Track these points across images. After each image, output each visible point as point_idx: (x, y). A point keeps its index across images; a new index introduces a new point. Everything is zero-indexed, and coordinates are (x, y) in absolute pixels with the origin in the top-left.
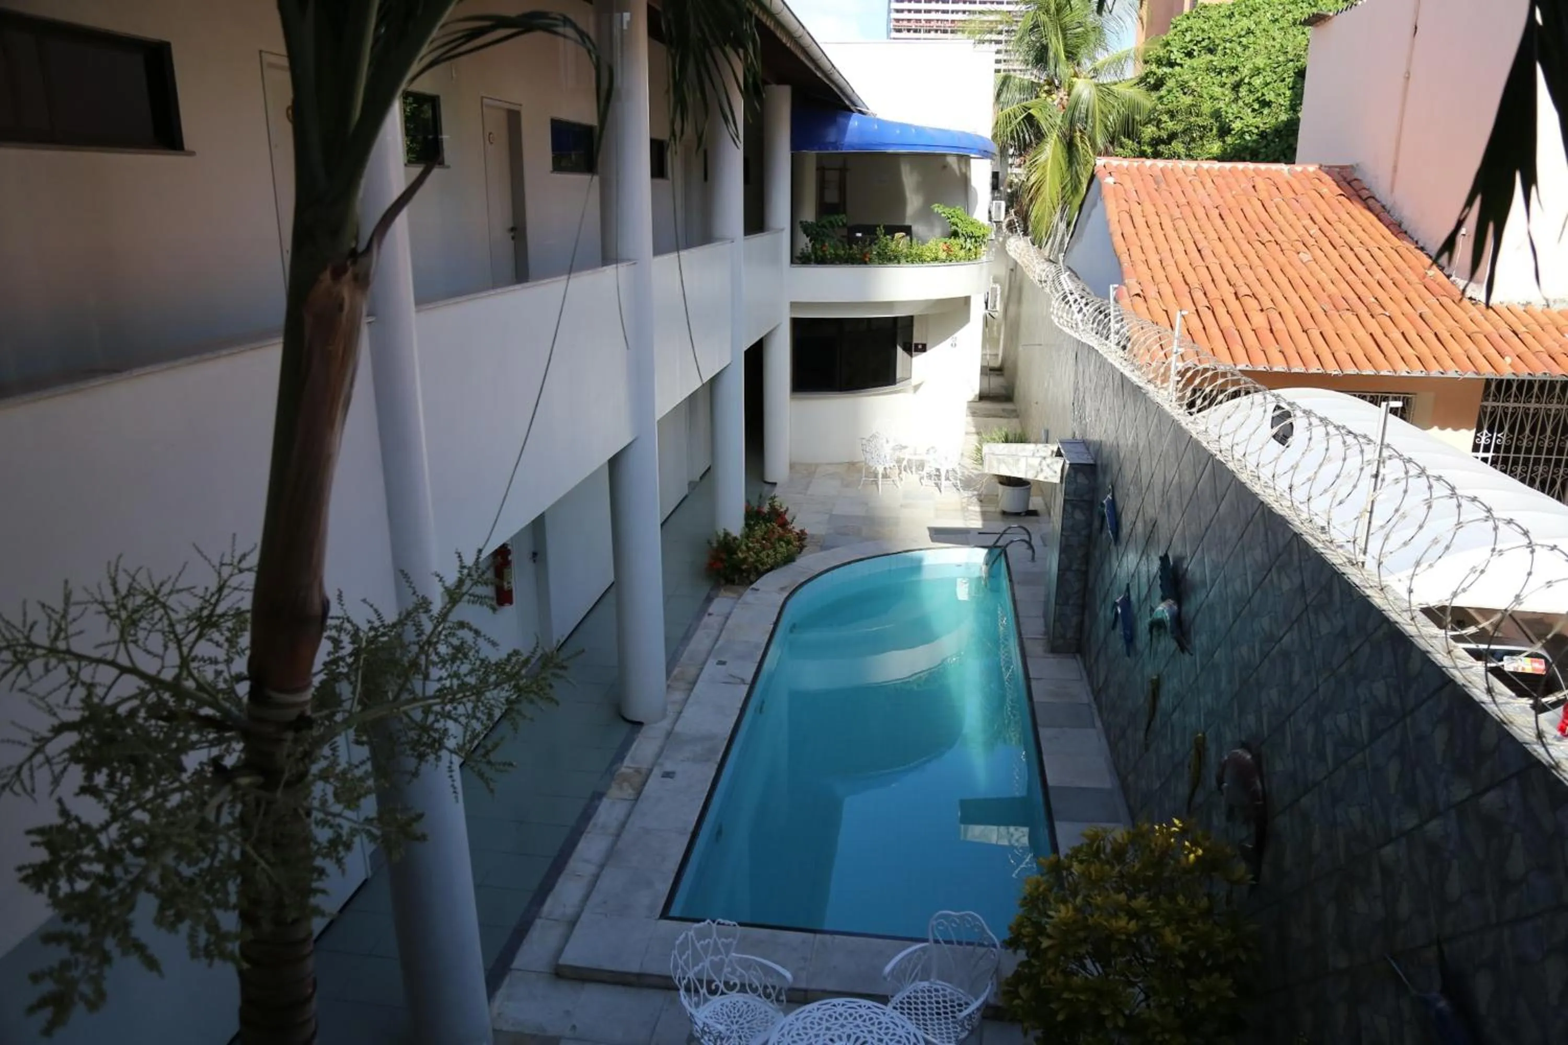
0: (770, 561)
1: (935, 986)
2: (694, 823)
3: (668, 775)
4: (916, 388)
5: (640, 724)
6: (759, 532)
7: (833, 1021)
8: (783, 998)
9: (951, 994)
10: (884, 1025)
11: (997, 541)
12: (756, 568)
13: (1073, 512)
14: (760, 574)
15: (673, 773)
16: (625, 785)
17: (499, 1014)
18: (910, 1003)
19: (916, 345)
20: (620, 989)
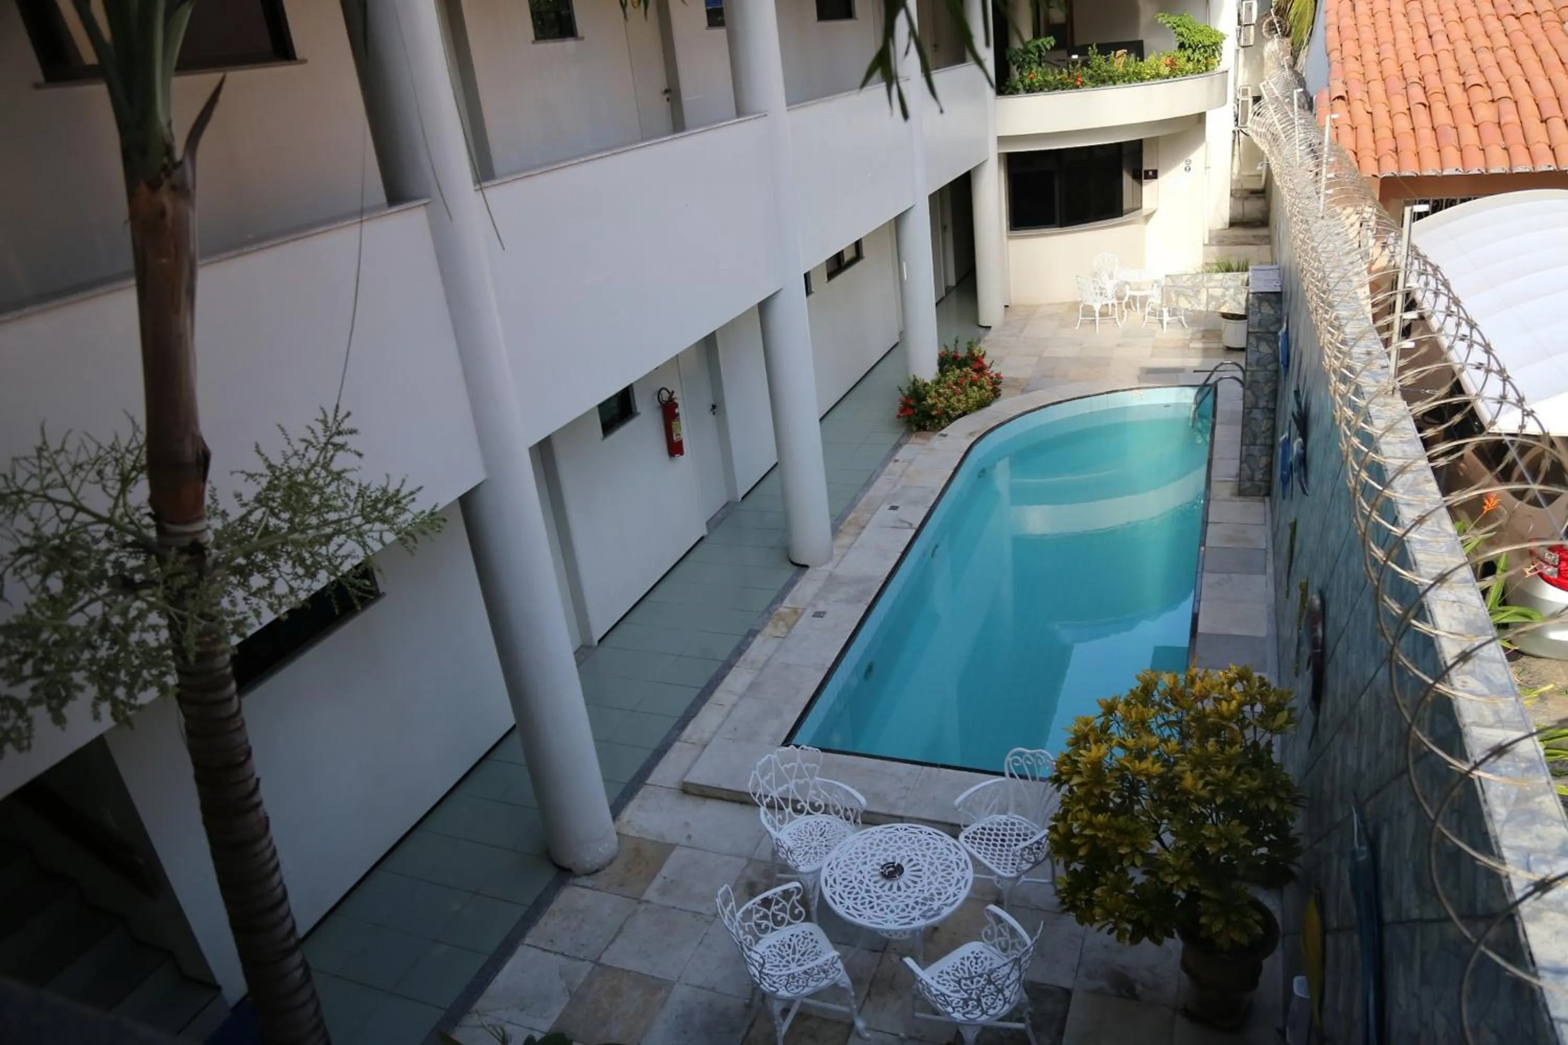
0: (962, 406)
1: (1012, 820)
2: (833, 660)
3: (819, 615)
4: (1148, 217)
5: (806, 567)
6: (951, 377)
7: (891, 843)
8: (859, 820)
9: (1026, 828)
10: (939, 851)
11: (1208, 379)
12: (947, 413)
13: (1257, 346)
14: (951, 420)
15: (824, 613)
16: (781, 623)
17: (629, 822)
18: (983, 834)
19: (1147, 172)
20: (737, 806)
